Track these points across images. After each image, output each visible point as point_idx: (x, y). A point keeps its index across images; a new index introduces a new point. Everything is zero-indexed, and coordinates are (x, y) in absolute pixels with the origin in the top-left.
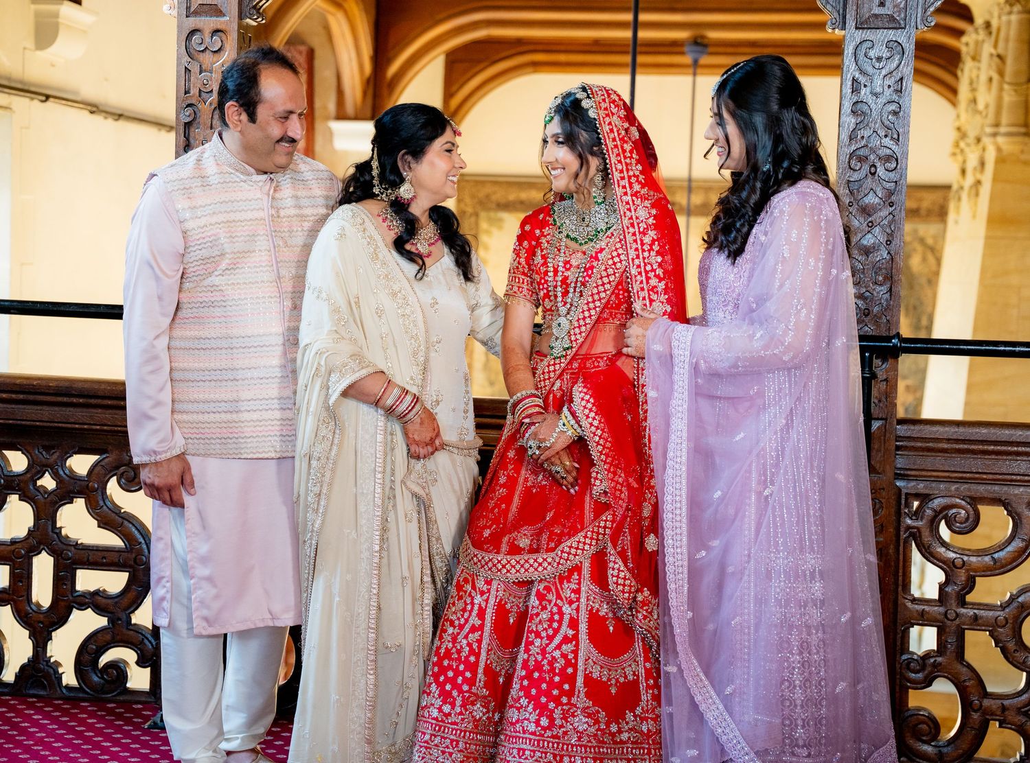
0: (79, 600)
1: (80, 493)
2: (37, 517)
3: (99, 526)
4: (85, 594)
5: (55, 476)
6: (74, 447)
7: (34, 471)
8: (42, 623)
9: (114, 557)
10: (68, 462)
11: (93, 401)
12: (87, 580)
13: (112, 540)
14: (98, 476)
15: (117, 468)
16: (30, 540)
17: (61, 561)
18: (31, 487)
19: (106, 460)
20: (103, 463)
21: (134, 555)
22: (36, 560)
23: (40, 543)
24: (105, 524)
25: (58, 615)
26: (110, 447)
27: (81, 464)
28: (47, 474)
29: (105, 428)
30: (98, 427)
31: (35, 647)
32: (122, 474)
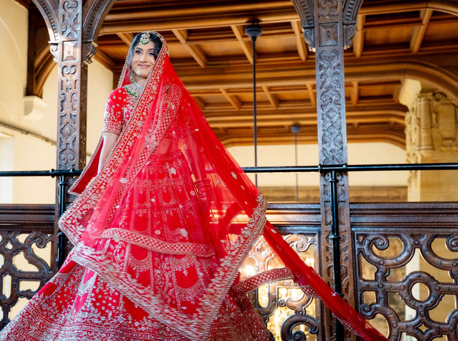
0: (21, 294)
1: (21, 249)
2: (5, 261)
3: (29, 263)
4: (23, 292)
5: (12, 243)
6: (19, 231)
7: (4, 241)
8: (6, 304)
9: (34, 275)
10: (17, 237)
11: (26, 211)
12: (24, 286)
13: (33, 269)
14: (29, 242)
15: (36, 239)
16: (2, 270)
17: (14, 278)
18: (3, 248)
19: (32, 236)
20: (30, 237)
21: (42, 274)
22: (4, 278)
23: (6, 271)
24: (31, 262)
25: (13, 301)
26: (33, 230)
27: (22, 238)
28: (9, 242)
29: (31, 222)
30: (28, 222)
31: (4, 314)
32: (37, 241)
